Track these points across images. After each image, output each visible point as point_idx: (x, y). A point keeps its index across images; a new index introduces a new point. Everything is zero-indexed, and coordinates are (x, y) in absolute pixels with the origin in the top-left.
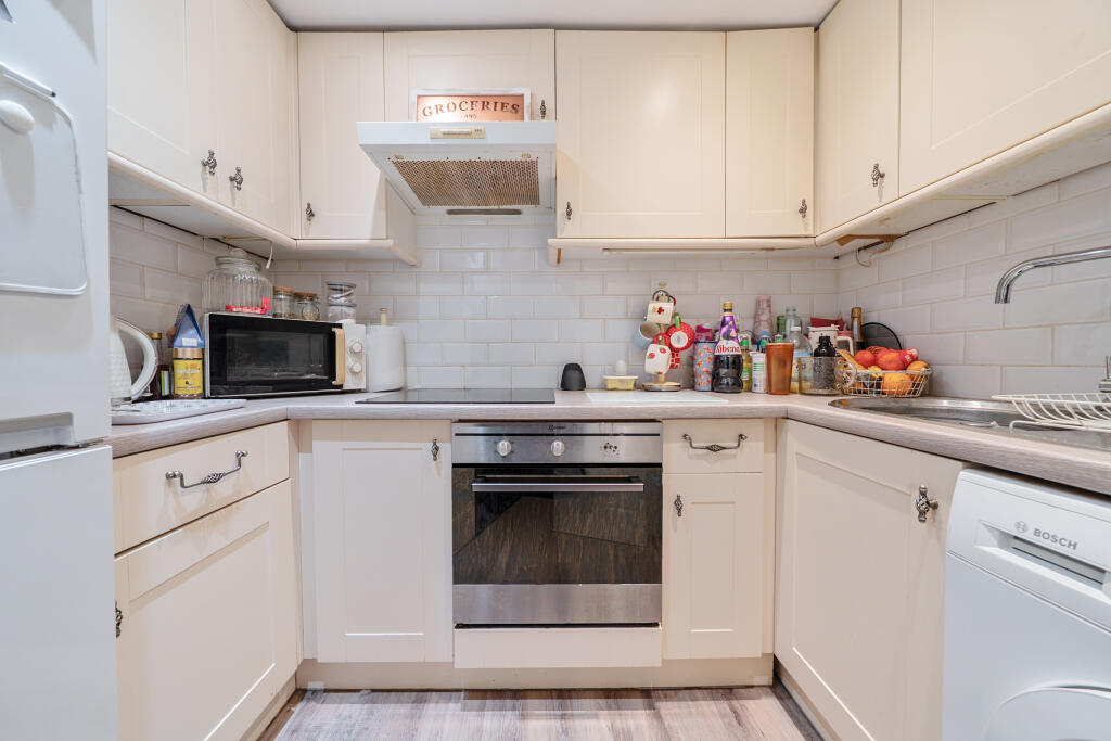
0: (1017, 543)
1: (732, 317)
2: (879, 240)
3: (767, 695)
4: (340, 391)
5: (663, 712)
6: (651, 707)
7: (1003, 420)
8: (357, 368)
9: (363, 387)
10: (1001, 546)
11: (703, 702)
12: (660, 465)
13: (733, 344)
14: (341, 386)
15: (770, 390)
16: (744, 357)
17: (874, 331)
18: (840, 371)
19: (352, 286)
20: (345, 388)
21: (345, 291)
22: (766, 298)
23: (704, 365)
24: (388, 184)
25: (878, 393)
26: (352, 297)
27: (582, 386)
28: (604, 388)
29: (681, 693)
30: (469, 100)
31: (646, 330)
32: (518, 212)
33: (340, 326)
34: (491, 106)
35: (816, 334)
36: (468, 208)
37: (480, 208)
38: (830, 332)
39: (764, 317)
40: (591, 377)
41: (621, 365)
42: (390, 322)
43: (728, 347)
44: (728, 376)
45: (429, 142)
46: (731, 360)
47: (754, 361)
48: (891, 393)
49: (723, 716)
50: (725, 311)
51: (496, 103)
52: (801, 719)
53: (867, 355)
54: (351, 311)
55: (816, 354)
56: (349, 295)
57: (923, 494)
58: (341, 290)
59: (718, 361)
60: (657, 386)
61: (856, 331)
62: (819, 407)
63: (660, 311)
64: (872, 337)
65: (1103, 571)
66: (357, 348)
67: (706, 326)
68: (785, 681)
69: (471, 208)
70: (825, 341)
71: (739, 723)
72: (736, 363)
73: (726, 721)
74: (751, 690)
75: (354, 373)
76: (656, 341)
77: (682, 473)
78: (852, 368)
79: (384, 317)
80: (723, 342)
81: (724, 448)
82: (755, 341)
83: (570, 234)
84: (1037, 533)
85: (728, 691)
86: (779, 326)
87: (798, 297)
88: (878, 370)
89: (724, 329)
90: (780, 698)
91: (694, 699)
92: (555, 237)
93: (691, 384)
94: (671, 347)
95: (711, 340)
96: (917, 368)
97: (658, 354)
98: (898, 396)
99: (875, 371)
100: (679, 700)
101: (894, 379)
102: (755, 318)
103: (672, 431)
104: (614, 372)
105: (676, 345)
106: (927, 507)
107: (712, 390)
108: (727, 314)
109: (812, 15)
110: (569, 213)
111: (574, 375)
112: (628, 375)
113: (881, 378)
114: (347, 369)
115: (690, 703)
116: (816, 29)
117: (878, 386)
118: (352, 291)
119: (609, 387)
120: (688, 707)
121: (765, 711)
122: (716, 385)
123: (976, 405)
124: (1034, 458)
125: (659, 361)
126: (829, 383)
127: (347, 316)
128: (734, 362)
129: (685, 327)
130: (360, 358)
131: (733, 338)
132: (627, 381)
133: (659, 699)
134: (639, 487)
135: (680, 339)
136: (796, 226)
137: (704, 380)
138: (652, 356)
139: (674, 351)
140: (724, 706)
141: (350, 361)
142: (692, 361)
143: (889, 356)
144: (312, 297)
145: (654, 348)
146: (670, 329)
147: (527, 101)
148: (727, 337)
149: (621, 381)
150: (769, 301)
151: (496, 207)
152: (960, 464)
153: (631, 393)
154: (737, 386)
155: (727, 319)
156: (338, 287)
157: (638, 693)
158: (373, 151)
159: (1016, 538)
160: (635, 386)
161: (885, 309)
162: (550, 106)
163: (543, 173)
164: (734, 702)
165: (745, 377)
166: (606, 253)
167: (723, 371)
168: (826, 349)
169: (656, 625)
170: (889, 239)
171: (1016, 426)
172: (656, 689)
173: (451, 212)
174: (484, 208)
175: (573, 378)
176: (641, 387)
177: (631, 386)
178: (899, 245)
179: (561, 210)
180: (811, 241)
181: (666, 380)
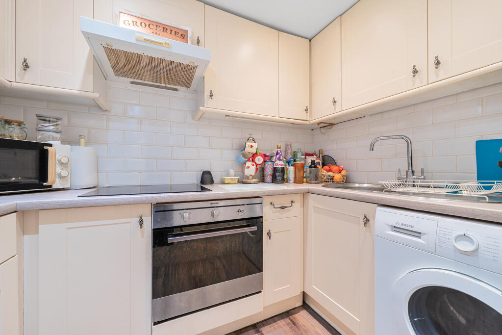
0: (395, 228)
1: (280, 151)
2: (328, 125)
3: (302, 310)
4: (50, 189)
5: (264, 332)
6: (258, 332)
7: (381, 189)
8: (64, 173)
9: (68, 186)
10: (392, 231)
11: (279, 322)
12: (262, 217)
13: (281, 162)
14: (50, 186)
15: (295, 182)
16: (285, 168)
17: (326, 158)
18: (320, 174)
19: (58, 119)
20: (54, 187)
21: (53, 122)
22: (289, 144)
23: (269, 171)
24: (95, 59)
25: (333, 182)
26: (58, 127)
27: (212, 182)
28: (223, 183)
29: (269, 321)
30: (154, 24)
31: (244, 155)
32: (176, 90)
33: (51, 145)
34: (169, 31)
35: (309, 160)
36: (146, 82)
37: (154, 84)
38: (314, 158)
39: (289, 151)
40: (216, 179)
41: (232, 172)
42: (87, 143)
43: (280, 164)
44: (279, 176)
45: (135, 42)
46: (281, 169)
47: (289, 170)
48: (337, 182)
49: (288, 324)
50: (278, 148)
51: (171, 30)
52: (316, 315)
53: (327, 167)
54: (58, 136)
55: (310, 167)
56: (57, 125)
57: (365, 217)
58: (49, 121)
59: (275, 170)
60: (249, 181)
61: (321, 158)
62: (318, 187)
63: (252, 147)
64: (327, 161)
65: (420, 233)
66: (64, 160)
67: (268, 154)
68: (307, 302)
69: (149, 83)
70: (313, 162)
71: (295, 325)
72: (283, 170)
73: (290, 326)
74: (295, 310)
75: (61, 177)
76: (249, 160)
77: (271, 219)
78: (324, 173)
79: (82, 141)
80: (277, 162)
81: (286, 207)
82: (288, 162)
83: (210, 106)
84: (402, 224)
85: (287, 314)
86: (294, 155)
87: (300, 144)
88: (332, 173)
89: (278, 156)
90: (306, 310)
91: (275, 322)
92: (204, 106)
93: (263, 180)
94: (255, 163)
95: (270, 160)
96: (343, 172)
97: (251, 167)
98: (339, 183)
99: (331, 174)
100: (269, 324)
101: (338, 177)
102: (285, 152)
103: (267, 201)
104: (228, 175)
105: (258, 163)
106: (367, 221)
107: (273, 182)
108: (278, 150)
109: (310, 35)
110: (211, 96)
111: (207, 176)
112: (235, 176)
113: (333, 176)
114: (55, 173)
115: (274, 324)
116: (310, 41)
117: (333, 179)
118: (59, 122)
119: (226, 182)
120: (274, 326)
121: (303, 317)
122: (274, 180)
123: (366, 185)
125: (251, 170)
126: (317, 179)
127: (54, 139)
128: (282, 170)
129: (261, 155)
130: (67, 167)
131: (281, 160)
132: (235, 179)
133: (260, 327)
134: (255, 228)
135: (259, 160)
136: (304, 116)
137: (269, 178)
138: (248, 167)
139: (257, 165)
140: (288, 320)
141: (58, 169)
142: (263, 170)
143: (335, 168)
144: (20, 124)
145: (249, 164)
146: (255, 155)
147: (190, 34)
148: (279, 159)
149: (232, 179)
150: (291, 145)
151: (164, 85)
152: (376, 205)
153: (237, 185)
154: (284, 180)
155: (279, 152)
156: (48, 119)
157: (250, 328)
158: (89, 37)
159: (395, 227)
160: (238, 181)
161: (329, 151)
162: (201, 40)
163: (197, 73)
164: (291, 317)
165: (285, 177)
166: (227, 117)
167: (277, 174)
168: (313, 165)
169: (260, 292)
170: (332, 125)
171: (385, 191)
172: (258, 323)
173: (132, 83)
174: (157, 84)
175: (206, 179)
176: (242, 182)
177: (237, 182)
178: (335, 127)
179: (207, 94)
180: (308, 122)
181: (253, 178)
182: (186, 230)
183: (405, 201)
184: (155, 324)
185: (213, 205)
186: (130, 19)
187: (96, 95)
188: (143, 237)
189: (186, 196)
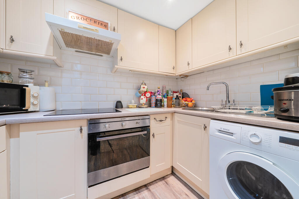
0: (220, 131)
1: (160, 90)
2: (185, 76)
3: (171, 176)
4: (27, 112)
5: (150, 189)
6: (147, 189)
7: (213, 111)
8: (35, 102)
9: (38, 110)
10: (218, 132)
11: (159, 183)
12: (149, 126)
13: (160, 96)
14: (27, 110)
15: (168, 107)
16: (162, 99)
17: (184, 94)
18: (181, 102)
19: (32, 71)
20: (29, 110)
21: (29, 73)
22: (164, 86)
23: (153, 101)
24: (55, 38)
25: (188, 107)
26: (32, 76)
27: (122, 107)
28: (128, 107)
29: (153, 183)
30: (89, 19)
31: (140, 92)
32: (102, 56)
33: (27, 86)
34: (97, 23)
35: (175, 95)
36: (84, 51)
37: (89, 52)
38: (178, 94)
39: (164, 90)
40: (124, 105)
41: (133, 101)
42: (49, 85)
43: (159, 97)
44: (159, 104)
45: (78, 28)
46: (160, 100)
47: (165, 100)
48: (190, 107)
49: (164, 184)
50: (158, 88)
51: (99, 23)
52: (179, 178)
53: (184, 99)
54: (32, 81)
55: (176, 99)
56: (31, 74)
57: (205, 125)
59: (157, 100)
60: (142, 106)
61: (181, 94)
62: (180, 110)
63: (144, 88)
64: (185, 96)
65: (233, 133)
66: (36, 95)
67: (153, 92)
68: (174, 172)
69: (86, 51)
70: (177, 96)
71: (167, 184)
72: (161, 101)
73: (165, 185)
74: (168, 176)
75: (33, 104)
76: (142, 95)
77: (155, 127)
78: (183, 102)
79: (47, 84)
80: (158, 96)
81: (163, 121)
82: (164, 96)
83: (121, 65)
84: (224, 129)
85: (163, 178)
86: (167, 92)
87: (170, 86)
88: (187, 102)
89: (158, 93)
90: (174, 176)
91: (157, 183)
92: (117, 65)
93: (150, 106)
94: (146, 97)
95: (154, 95)
96: (193, 102)
97: (144, 98)
98: (191, 107)
99: (186, 102)
101: (190, 104)
102: (162, 90)
103: (152, 117)
104: (131, 103)
105: (147, 96)
106: (205, 128)
107: (155, 107)
108: (159, 89)
109: (175, 27)
110: (121, 59)
111: (119, 104)
112: (135, 104)
113: (188, 104)
114: (30, 103)
115: (156, 184)
116: (176, 31)
117: (188, 105)
118: (33, 73)
119: (130, 107)
120: (156, 185)
121: (172, 180)
122: (156, 106)
123: (205, 109)
124: (222, 117)
125: (143, 100)
126: (179, 105)
127: (29, 83)
128: (160, 101)
129: (149, 92)
130: (37, 99)
131: (160, 95)
132: (135, 106)
133: (149, 186)
134: (146, 132)
135: (148, 95)
136: (172, 71)
137: (153, 105)
138: (142, 99)
139: (147, 97)
140: (163, 182)
141: (32, 100)
142: (150, 100)
143: (189, 99)
144: (8, 74)
145: (142, 97)
146: (146, 92)
147: (109, 25)
148: (159, 94)
149: (133, 105)
150: (165, 87)
151: (95, 53)
152: (210, 119)
153: (136, 109)
154: (161, 106)
155: (159, 90)
156: (25, 71)
157: (144, 187)
158: (51, 25)
159: (220, 130)
160: (136, 106)
161: (186, 90)
162: (116, 28)
163: (114, 47)
164: (165, 180)
165: (162, 104)
166: (130, 71)
167: (158, 103)
168: (177, 98)
169: (149, 167)
170: (187, 76)
171: (215, 112)
172: (147, 184)
173: (76, 51)
174: (90, 52)
176: (139, 107)
177: (136, 107)
178: (189, 78)
179: (119, 58)
180: (175, 75)
181: (144, 105)
182: (107, 134)
183: (225, 117)
184: (89, 187)
185: (123, 120)
186: (75, 15)
187: (55, 58)
188: (82, 138)
189: (107, 115)
